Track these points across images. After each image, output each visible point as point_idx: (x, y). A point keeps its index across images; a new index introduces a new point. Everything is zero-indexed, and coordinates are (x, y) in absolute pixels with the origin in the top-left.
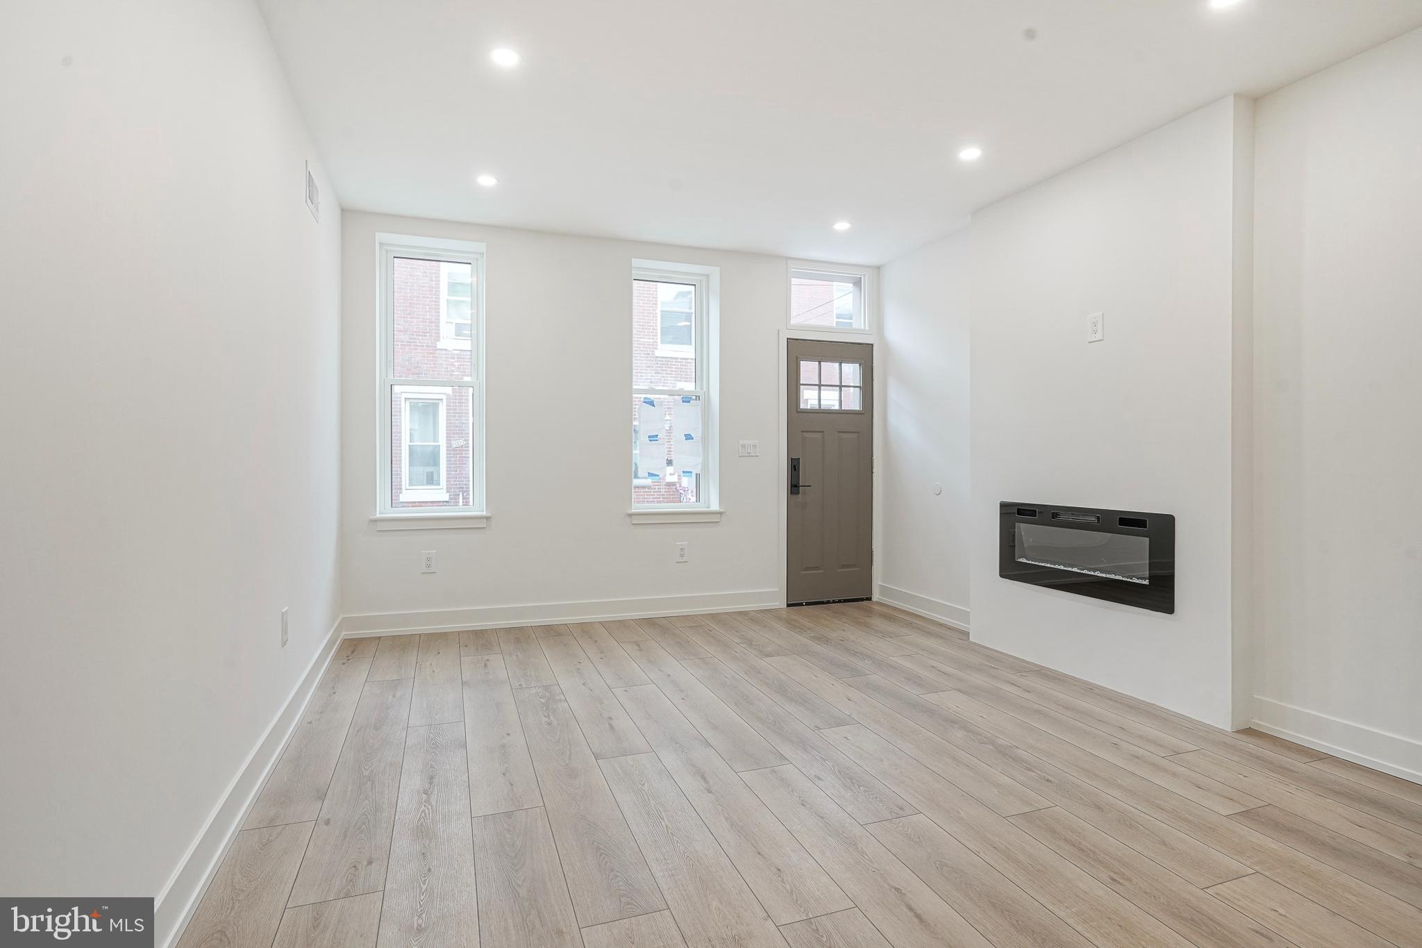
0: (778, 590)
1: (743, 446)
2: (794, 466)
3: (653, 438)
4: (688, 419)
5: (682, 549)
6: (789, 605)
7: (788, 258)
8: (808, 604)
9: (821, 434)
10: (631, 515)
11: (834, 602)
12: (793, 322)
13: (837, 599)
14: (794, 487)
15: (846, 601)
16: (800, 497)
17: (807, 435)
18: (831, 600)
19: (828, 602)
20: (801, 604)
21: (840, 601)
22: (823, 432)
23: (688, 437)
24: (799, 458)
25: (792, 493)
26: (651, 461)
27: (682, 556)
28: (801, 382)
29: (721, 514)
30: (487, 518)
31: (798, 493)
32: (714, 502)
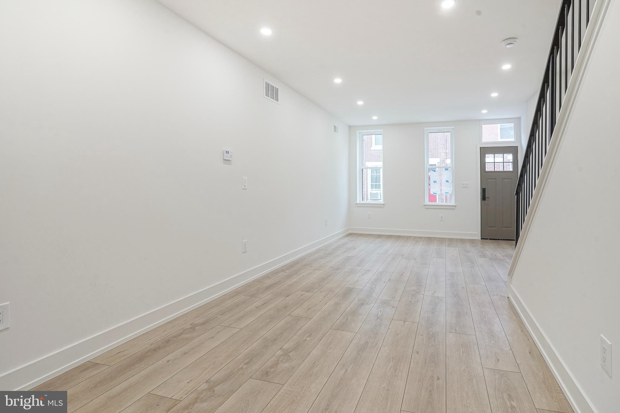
0: (477, 233)
1: (463, 184)
2: (484, 191)
3: (435, 182)
4: (447, 175)
5: (442, 217)
6: (482, 239)
7: (480, 120)
8: (489, 239)
9: (495, 180)
10: (425, 205)
11: (501, 240)
12: (483, 141)
13: (503, 239)
14: (484, 198)
15: (506, 240)
16: (486, 202)
17: (488, 180)
18: (500, 239)
19: (499, 239)
20: (487, 239)
21: (504, 240)
22: (496, 179)
23: (447, 181)
24: (485, 188)
25: (483, 200)
26: (435, 189)
27: (442, 219)
28: (486, 162)
29: (455, 206)
30: (384, 204)
31: (485, 200)
32: (453, 203)
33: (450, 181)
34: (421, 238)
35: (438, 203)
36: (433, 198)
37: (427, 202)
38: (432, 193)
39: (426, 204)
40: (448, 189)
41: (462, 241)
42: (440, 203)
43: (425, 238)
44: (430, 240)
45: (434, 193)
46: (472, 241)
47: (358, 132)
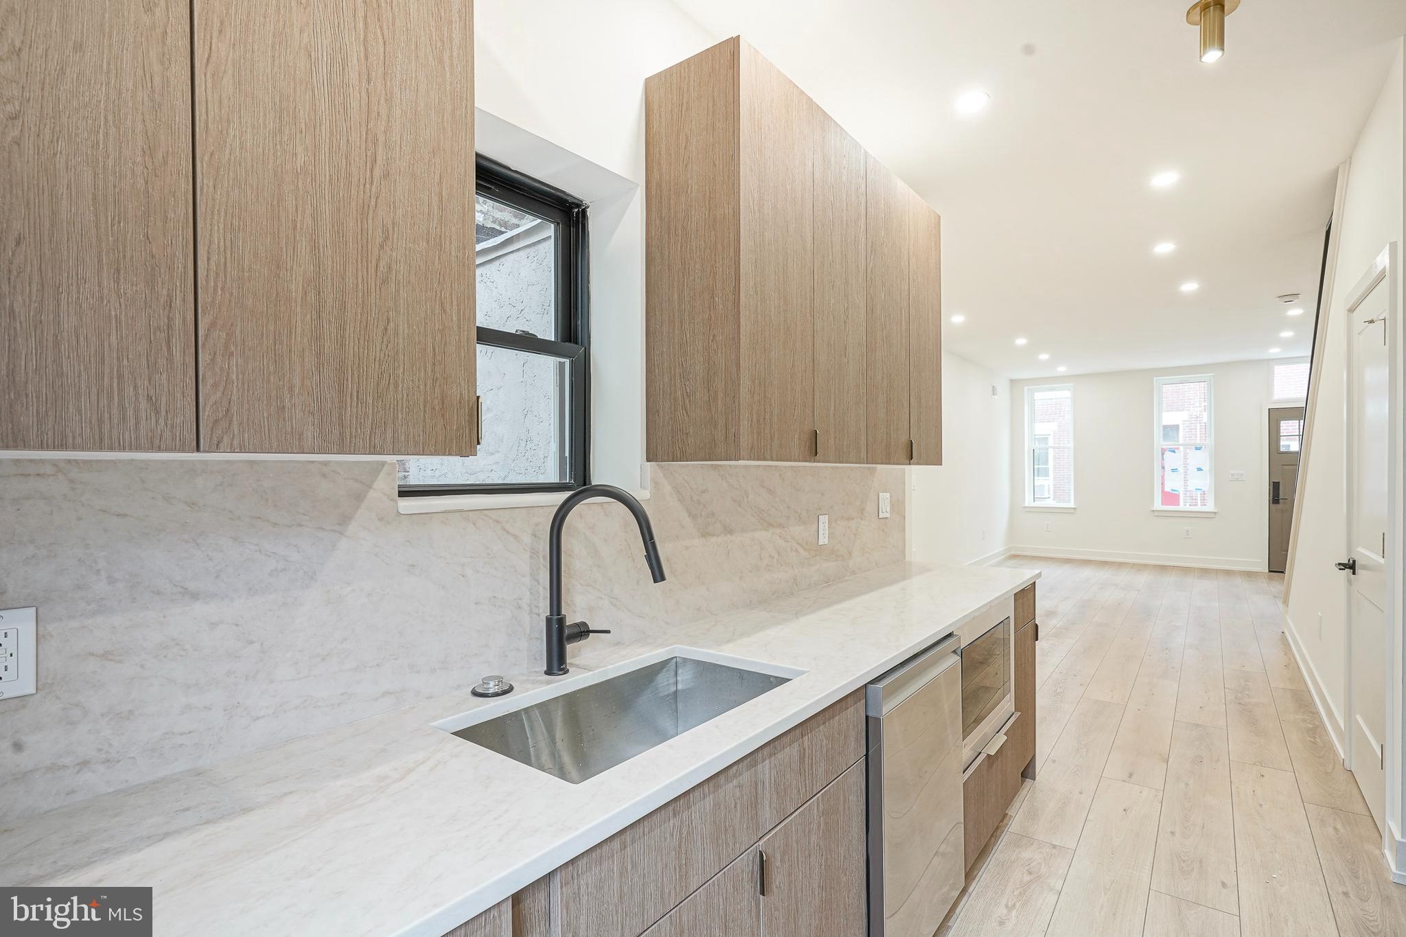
0: (1261, 561)
1: (1232, 475)
2: (1275, 488)
3: (1175, 470)
4: (1201, 459)
5: (1187, 531)
6: (1270, 571)
7: (1269, 360)
10: (1153, 511)
12: (1274, 397)
14: (1275, 499)
16: (1280, 506)
17: (1284, 468)
20: (1281, 571)
23: (1199, 469)
24: (1279, 483)
25: (1273, 503)
26: (1173, 483)
27: (1188, 535)
28: (1281, 434)
29: (1215, 513)
30: (1074, 509)
31: (1279, 503)
32: (1210, 507)
33: (1206, 468)
34: (1145, 566)
35: (1183, 506)
36: (1171, 498)
37: (1158, 505)
38: (1167, 489)
39: (1158, 509)
40: (1202, 482)
41: (1228, 573)
42: (1188, 508)
43: (1155, 566)
44: (1163, 569)
45: (1172, 490)
46: (1249, 575)
47: (1026, 388)
